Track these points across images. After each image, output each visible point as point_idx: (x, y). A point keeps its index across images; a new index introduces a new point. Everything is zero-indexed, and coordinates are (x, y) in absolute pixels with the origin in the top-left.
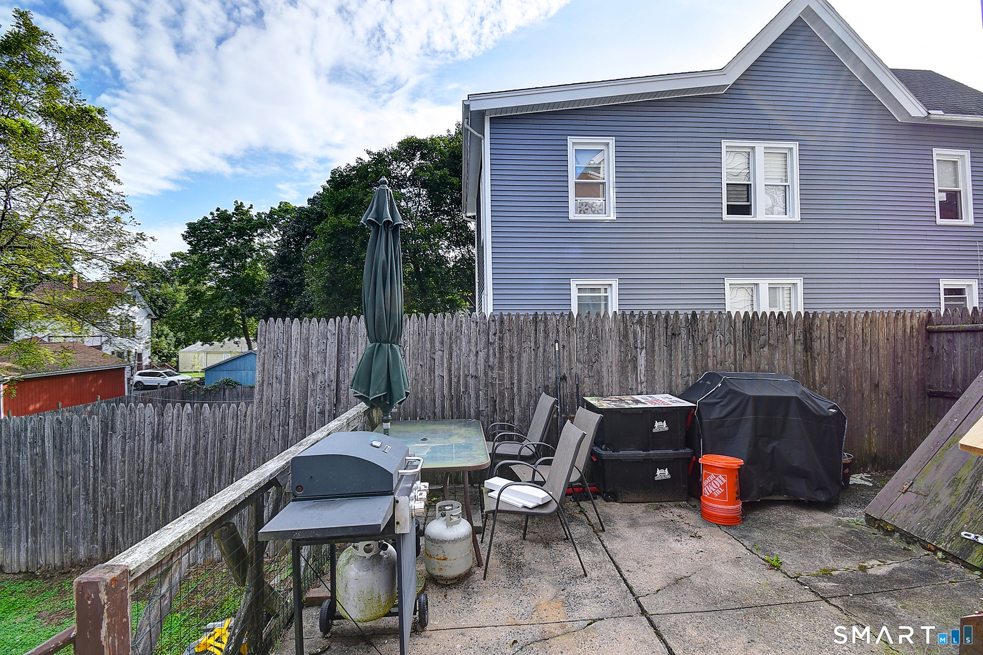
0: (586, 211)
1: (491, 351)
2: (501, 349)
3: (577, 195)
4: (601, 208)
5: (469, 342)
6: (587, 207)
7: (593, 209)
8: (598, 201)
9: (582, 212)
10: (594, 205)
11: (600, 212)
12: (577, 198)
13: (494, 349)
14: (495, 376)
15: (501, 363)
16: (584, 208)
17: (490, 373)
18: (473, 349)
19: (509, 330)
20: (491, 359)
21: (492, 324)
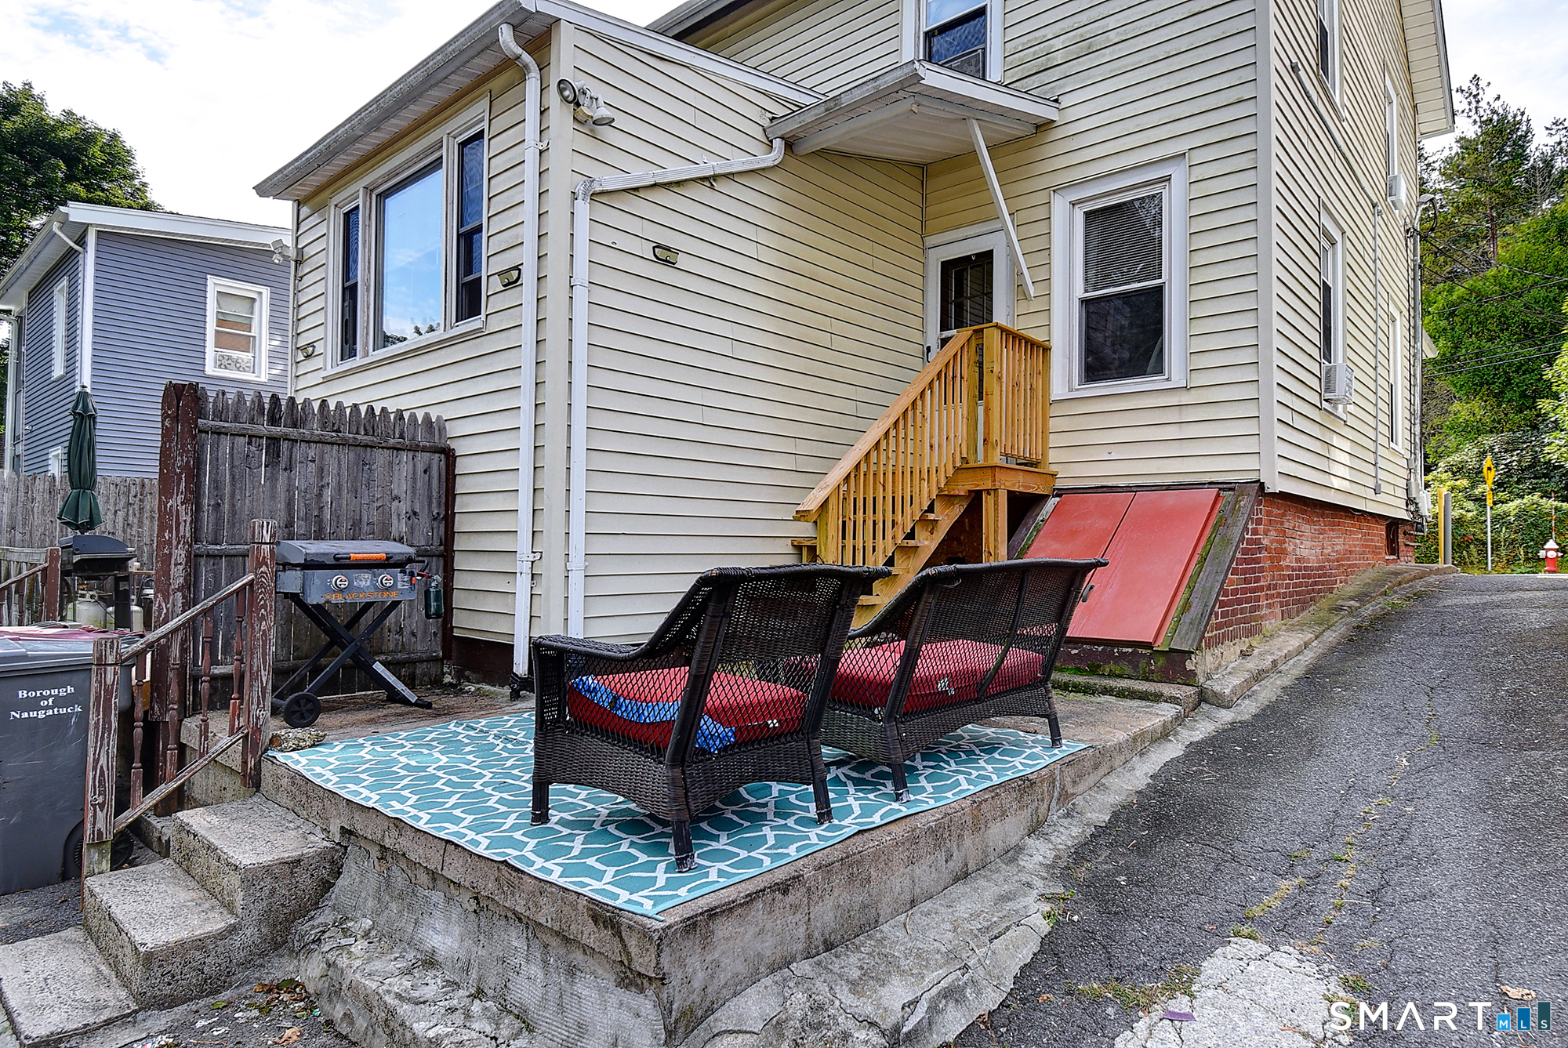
0: (228, 366)
1: (131, 512)
2: (141, 509)
3: (218, 344)
4: (248, 365)
5: (107, 502)
6: (230, 362)
7: (238, 365)
8: (245, 356)
9: (223, 366)
10: (240, 361)
11: (247, 369)
12: (217, 349)
13: (134, 509)
14: (133, 533)
15: (140, 521)
16: (225, 362)
17: (129, 530)
18: (112, 508)
19: (151, 494)
20: (131, 518)
21: (132, 487)
